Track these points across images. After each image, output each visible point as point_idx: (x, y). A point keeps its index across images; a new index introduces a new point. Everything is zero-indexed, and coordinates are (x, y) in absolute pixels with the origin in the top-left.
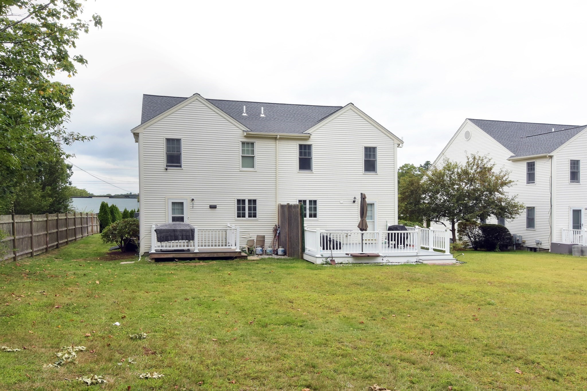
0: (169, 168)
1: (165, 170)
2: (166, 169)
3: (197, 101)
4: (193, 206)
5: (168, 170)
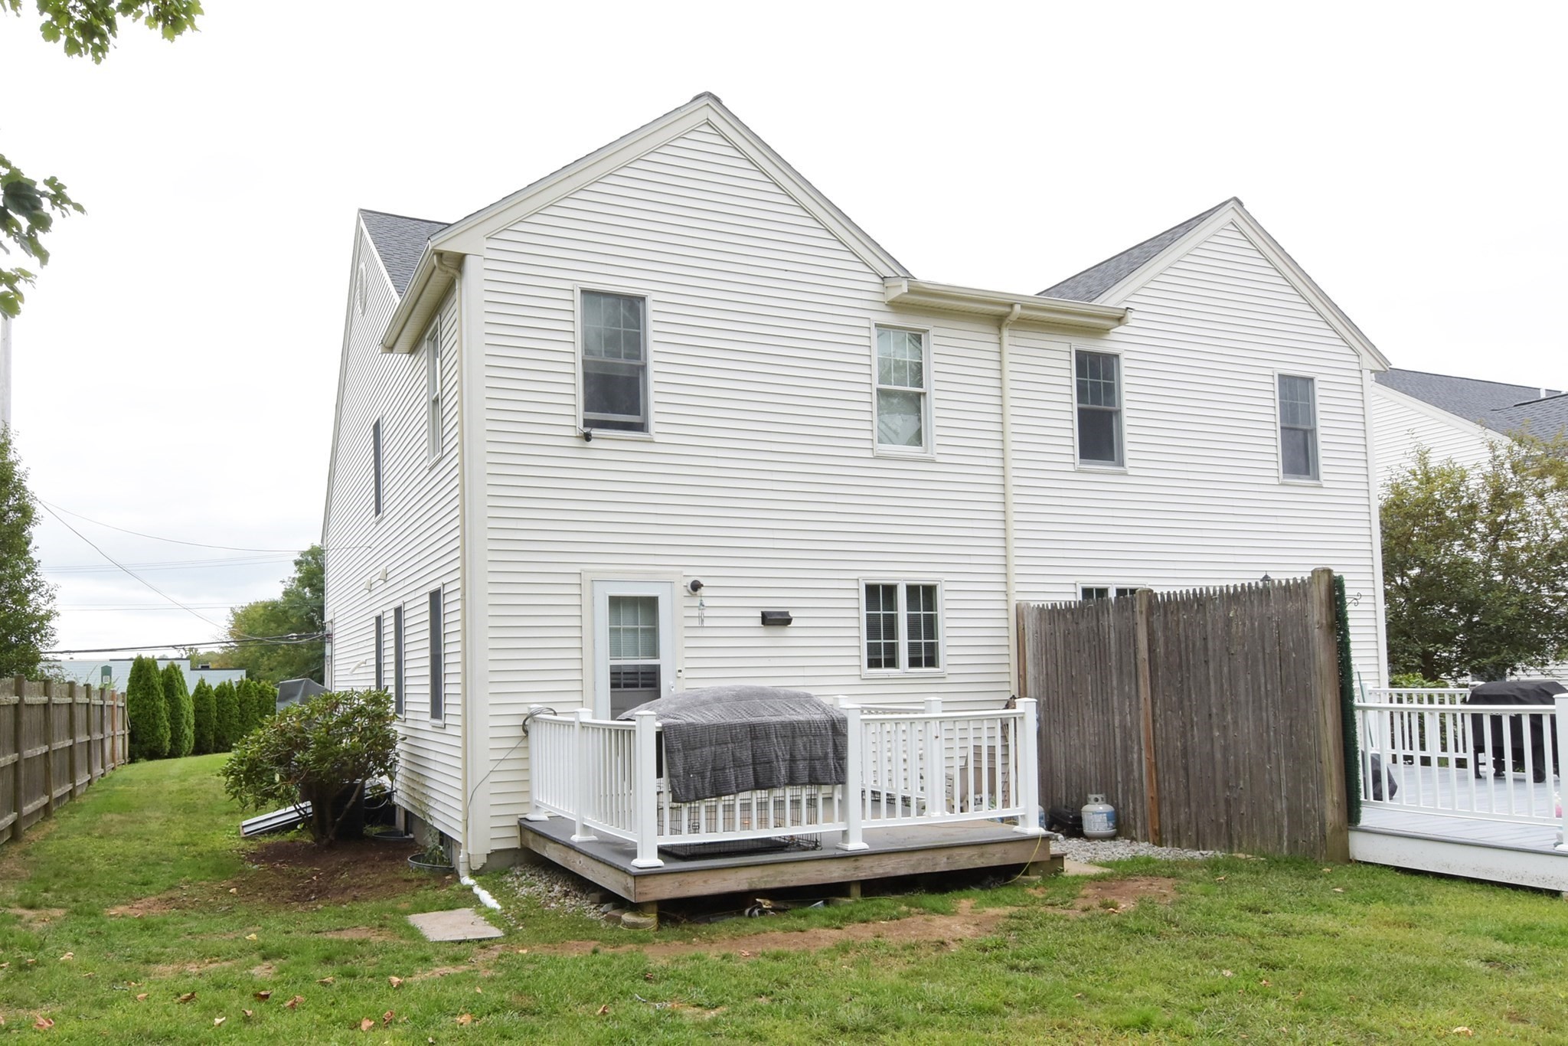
0: (595, 432)
1: (581, 443)
3: (709, 129)
4: (701, 618)
5: (593, 444)
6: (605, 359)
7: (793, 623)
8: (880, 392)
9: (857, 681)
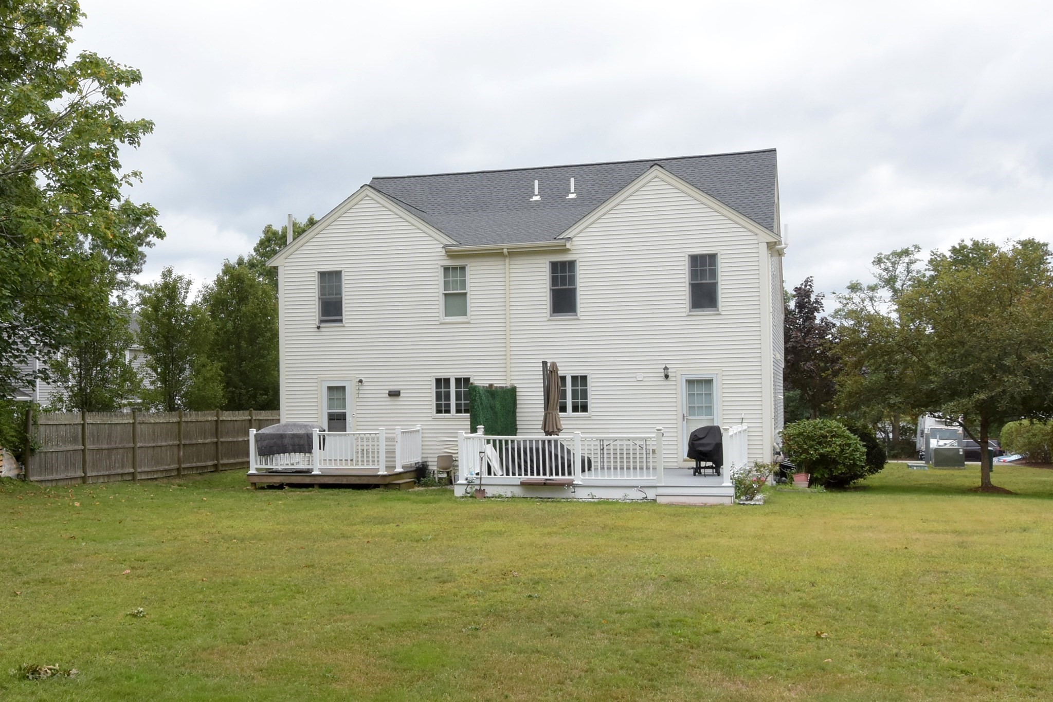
0: (322, 325)
1: (317, 330)
2: (319, 328)
3: (368, 198)
4: (361, 394)
5: (322, 329)
6: (328, 297)
7: (401, 395)
8: (446, 295)
9: (430, 419)
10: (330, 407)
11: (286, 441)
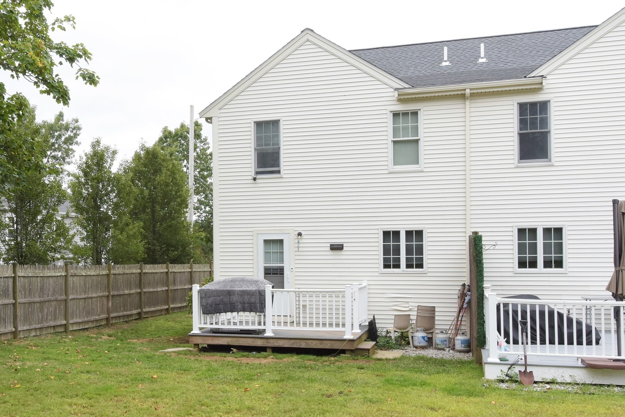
0: (259, 176)
1: (253, 181)
2: (255, 179)
3: (308, 43)
5: (258, 181)
6: (264, 147)
7: (345, 249)
8: (395, 142)
9: (377, 274)
10: (266, 261)
11: (235, 298)
